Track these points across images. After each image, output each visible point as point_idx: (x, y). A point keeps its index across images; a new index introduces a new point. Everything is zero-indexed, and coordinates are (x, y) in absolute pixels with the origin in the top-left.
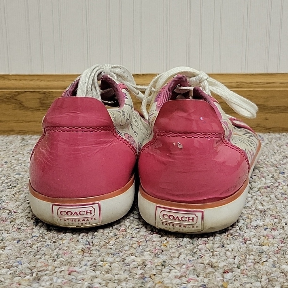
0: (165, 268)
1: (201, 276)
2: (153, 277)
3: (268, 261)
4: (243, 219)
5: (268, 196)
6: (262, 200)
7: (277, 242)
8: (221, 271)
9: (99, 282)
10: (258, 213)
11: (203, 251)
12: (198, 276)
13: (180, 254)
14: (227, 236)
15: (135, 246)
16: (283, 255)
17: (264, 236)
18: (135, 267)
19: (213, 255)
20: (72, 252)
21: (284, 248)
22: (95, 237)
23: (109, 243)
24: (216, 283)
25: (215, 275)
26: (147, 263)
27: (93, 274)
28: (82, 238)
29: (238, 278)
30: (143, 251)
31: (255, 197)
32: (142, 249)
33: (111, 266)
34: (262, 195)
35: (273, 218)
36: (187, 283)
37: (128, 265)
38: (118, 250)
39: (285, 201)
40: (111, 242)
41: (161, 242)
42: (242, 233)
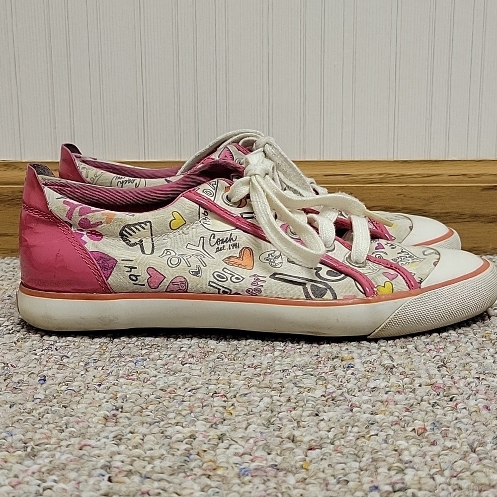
0: (222, 442)
1: (274, 453)
2: (202, 454)
3: (379, 434)
4: (356, 379)
5: (404, 347)
6: (393, 351)
7: (400, 410)
8: (305, 447)
9: (122, 459)
10: (380, 370)
11: (285, 421)
12: (269, 454)
13: (249, 424)
14: (327, 401)
15: (184, 413)
16: (404, 427)
17: (382, 402)
18: (179, 441)
19: (299, 426)
20: (89, 420)
21: (407, 418)
22: (126, 401)
23: (147, 408)
24: (292, 463)
25: (294, 452)
26: (197, 435)
27: (115, 448)
28: (107, 402)
29: (327, 456)
30: (196, 419)
31: (383, 348)
32: (195, 417)
33: (143, 440)
34: (395, 346)
35: (403, 377)
36: (250, 462)
37: (169, 437)
38: (159, 418)
39: (428, 354)
40: (149, 408)
41: (225, 408)
42: (348, 397)
